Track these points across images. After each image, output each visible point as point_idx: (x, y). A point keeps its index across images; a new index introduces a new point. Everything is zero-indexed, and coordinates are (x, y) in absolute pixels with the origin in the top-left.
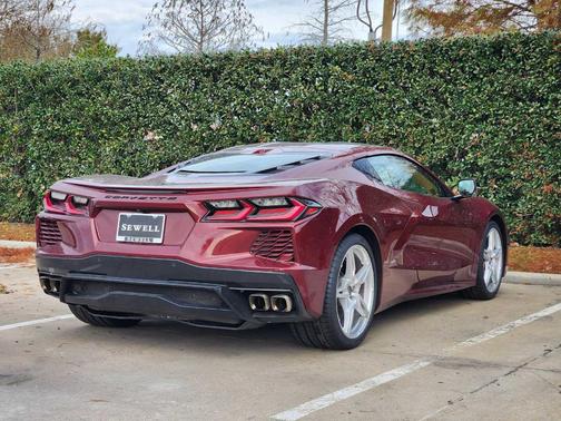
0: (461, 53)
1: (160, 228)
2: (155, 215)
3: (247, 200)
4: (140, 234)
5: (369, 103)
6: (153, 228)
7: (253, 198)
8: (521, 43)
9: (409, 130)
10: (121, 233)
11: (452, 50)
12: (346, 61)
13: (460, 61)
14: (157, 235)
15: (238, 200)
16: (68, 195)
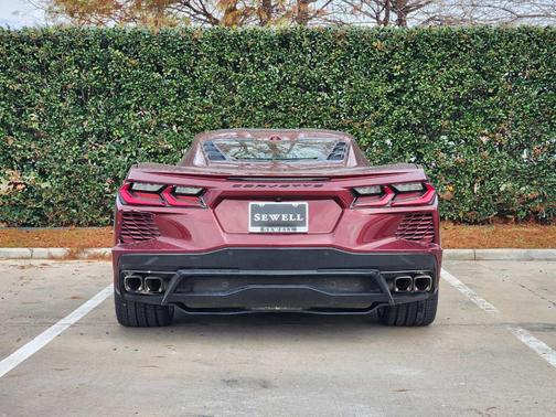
0: (250, 43)
1: (303, 216)
2: (295, 204)
3: (390, 185)
4: (279, 224)
5: (155, 89)
6: (295, 217)
7: (395, 183)
8: (307, 36)
9: (198, 116)
10: (255, 224)
11: (240, 40)
12: (126, 45)
13: (248, 50)
14: (302, 224)
15: (382, 186)
16: (166, 186)
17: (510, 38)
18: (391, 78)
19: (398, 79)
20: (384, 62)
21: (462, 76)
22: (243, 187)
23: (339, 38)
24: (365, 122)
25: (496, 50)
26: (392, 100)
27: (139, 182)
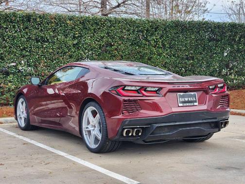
1: (196, 98)
2: (192, 93)
4: (188, 102)
6: (193, 99)
10: (180, 102)
14: (196, 101)
15: (215, 85)
16: (143, 87)
17: (119, 22)
18: (74, 37)
19: (77, 38)
20: (71, 30)
21: (102, 38)
22: (176, 87)
23: (52, 19)
24: (64, 57)
25: (114, 27)
26: (75, 47)
27: (128, 86)
